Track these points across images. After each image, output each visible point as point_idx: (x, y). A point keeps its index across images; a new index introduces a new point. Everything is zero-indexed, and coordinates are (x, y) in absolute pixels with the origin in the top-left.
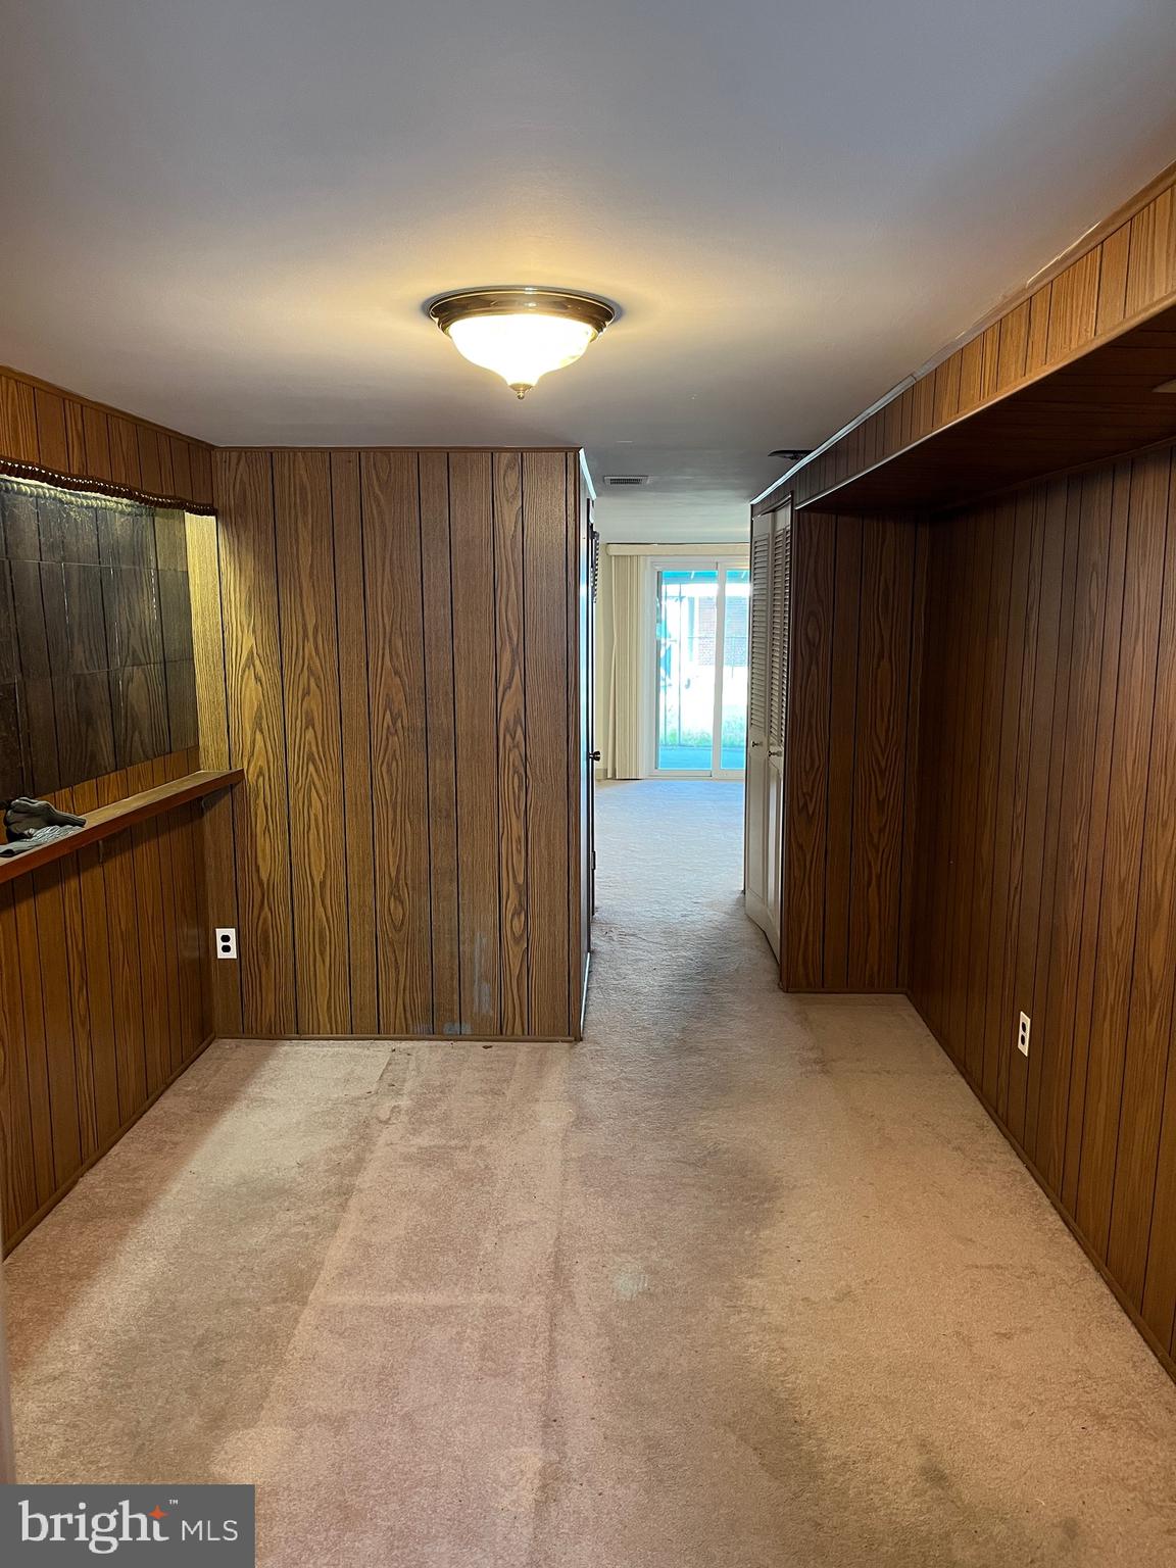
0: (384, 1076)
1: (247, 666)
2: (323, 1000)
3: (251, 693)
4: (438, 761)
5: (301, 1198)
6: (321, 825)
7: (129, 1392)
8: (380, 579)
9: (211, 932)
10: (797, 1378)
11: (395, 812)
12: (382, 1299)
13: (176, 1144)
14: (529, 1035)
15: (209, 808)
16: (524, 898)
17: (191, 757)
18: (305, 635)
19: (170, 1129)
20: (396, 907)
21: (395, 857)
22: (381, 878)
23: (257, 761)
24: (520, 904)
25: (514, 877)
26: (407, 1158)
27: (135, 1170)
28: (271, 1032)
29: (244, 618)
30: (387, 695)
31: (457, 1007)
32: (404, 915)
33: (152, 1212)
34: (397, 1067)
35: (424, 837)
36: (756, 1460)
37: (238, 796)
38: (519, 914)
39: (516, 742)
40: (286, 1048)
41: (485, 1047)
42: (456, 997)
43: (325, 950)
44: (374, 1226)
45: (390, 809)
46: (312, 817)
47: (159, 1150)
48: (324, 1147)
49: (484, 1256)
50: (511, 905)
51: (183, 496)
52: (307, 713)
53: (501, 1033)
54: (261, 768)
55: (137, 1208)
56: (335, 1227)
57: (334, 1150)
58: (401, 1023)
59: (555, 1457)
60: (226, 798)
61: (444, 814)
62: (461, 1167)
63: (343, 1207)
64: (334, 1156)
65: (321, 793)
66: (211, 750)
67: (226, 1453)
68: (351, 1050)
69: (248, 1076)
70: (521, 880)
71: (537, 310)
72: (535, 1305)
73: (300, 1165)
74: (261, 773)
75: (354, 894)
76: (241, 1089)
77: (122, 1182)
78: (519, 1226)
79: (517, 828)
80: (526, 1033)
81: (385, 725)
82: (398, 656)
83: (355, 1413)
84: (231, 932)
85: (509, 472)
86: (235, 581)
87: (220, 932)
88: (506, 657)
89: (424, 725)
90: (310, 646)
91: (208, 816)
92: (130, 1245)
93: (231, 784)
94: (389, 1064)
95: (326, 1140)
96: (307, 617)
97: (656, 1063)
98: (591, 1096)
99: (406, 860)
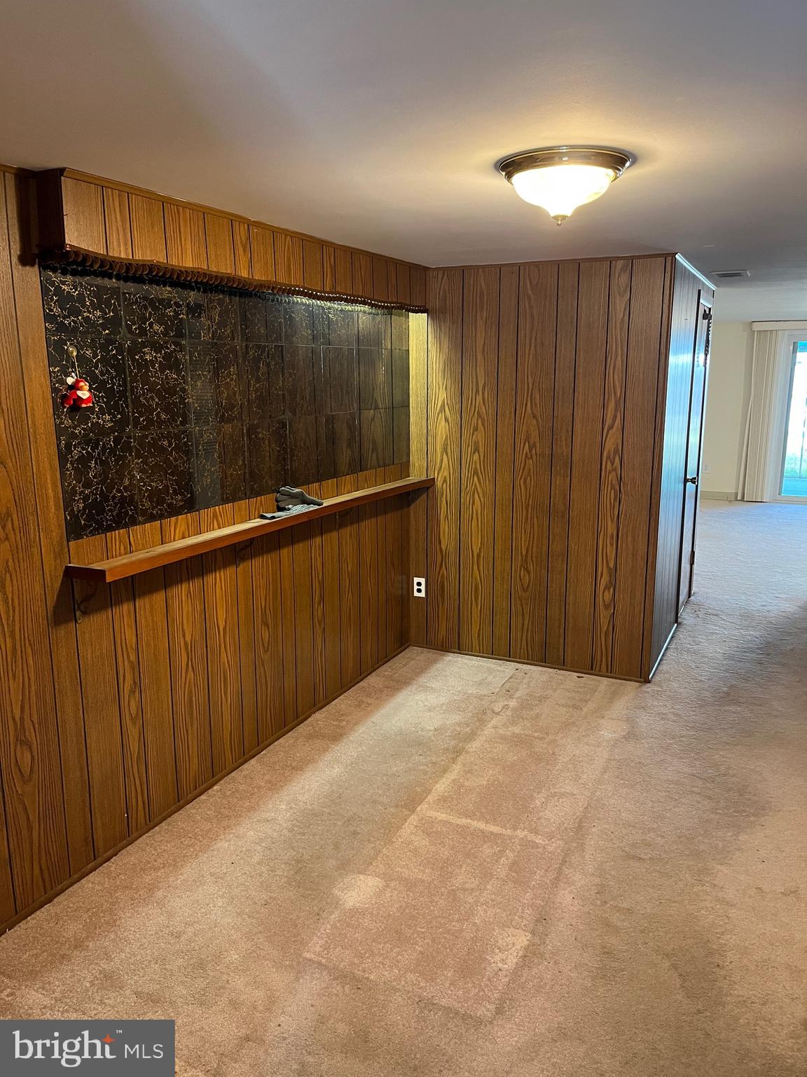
0: (506, 685)
1: (441, 411)
2: (475, 630)
3: (441, 429)
4: (558, 478)
5: (430, 750)
6: (479, 516)
7: (303, 837)
8: (527, 352)
9: (411, 579)
10: (731, 938)
11: (527, 511)
12: (460, 820)
13: (369, 704)
14: (610, 673)
15: (413, 502)
16: (613, 578)
17: (405, 469)
18: (477, 391)
19: (369, 696)
20: (524, 575)
21: (525, 541)
22: (516, 554)
23: (443, 475)
24: (610, 582)
25: (607, 562)
26: (504, 738)
27: (342, 715)
28: (443, 646)
29: (440, 379)
30: (527, 432)
31: (562, 647)
32: (530, 581)
33: (345, 741)
34: (516, 681)
35: (546, 529)
36: (678, 981)
37: (430, 495)
38: (609, 588)
39: (614, 467)
40: (450, 657)
41: (578, 677)
42: (562, 640)
43: (478, 598)
44: (469, 775)
45: (524, 510)
46: (474, 510)
47: (359, 706)
48: (453, 722)
49: (532, 808)
50: (604, 581)
51: (403, 301)
52: (475, 443)
53: (592, 669)
54: (445, 478)
55: (336, 737)
56: (445, 771)
57: (459, 724)
58: (524, 652)
59: (537, 940)
60: (424, 495)
61: (560, 514)
62: (537, 749)
63: (454, 760)
64: (458, 729)
65: (481, 496)
66: (417, 465)
67: (344, 884)
68: (489, 665)
69: (422, 672)
70: (612, 565)
71: (568, 162)
72: (555, 846)
73: (436, 730)
74: (445, 481)
75: (497, 563)
76: (416, 678)
77: (333, 721)
78: (562, 795)
79: (611, 528)
80: (609, 671)
81: (524, 452)
82: (536, 405)
83: (423, 881)
84: (423, 581)
85: (622, 274)
86: (436, 356)
87: (416, 580)
88: (612, 406)
89: (550, 453)
90: (479, 398)
91: (412, 507)
92: (328, 757)
93: (426, 487)
94: (511, 678)
95: (456, 718)
96: (479, 379)
97: (701, 706)
98: (644, 720)
99: (533, 543)
